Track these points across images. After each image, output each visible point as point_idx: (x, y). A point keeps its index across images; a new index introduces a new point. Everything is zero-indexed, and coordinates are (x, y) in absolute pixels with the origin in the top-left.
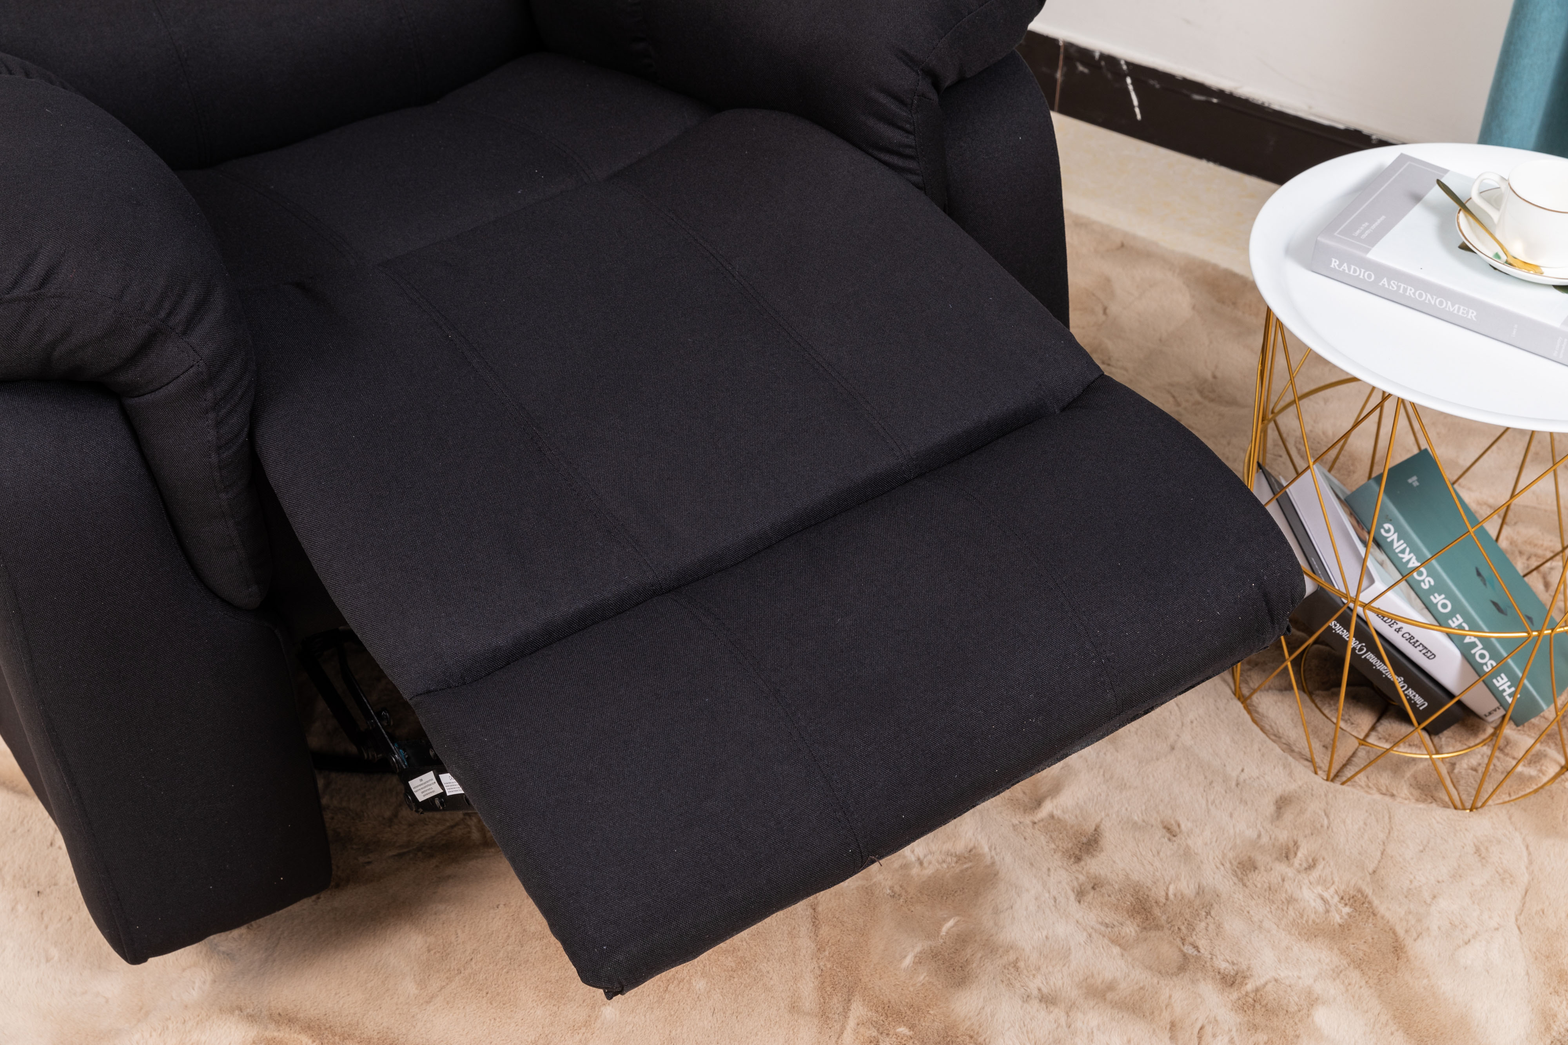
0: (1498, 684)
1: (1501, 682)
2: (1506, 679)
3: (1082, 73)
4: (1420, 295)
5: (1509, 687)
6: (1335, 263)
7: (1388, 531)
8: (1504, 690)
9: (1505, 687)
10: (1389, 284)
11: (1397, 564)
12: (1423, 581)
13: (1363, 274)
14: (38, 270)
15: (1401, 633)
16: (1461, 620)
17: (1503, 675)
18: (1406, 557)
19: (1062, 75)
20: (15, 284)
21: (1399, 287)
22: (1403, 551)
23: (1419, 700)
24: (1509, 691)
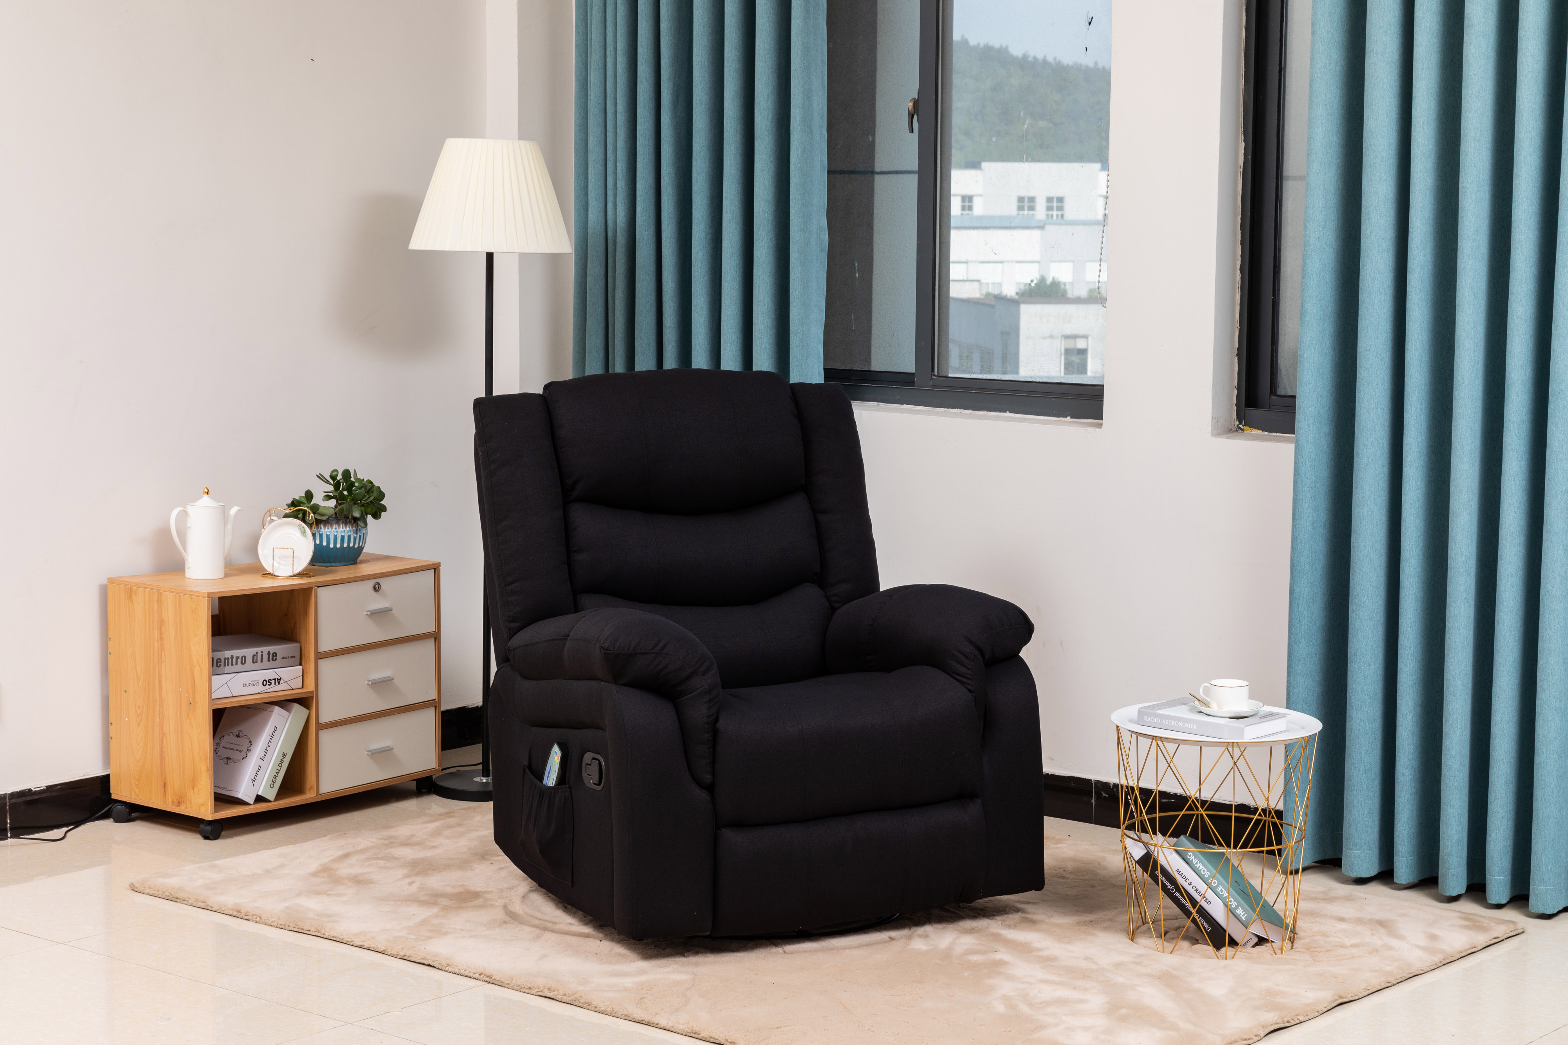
0: (1238, 912)
1: (1239, 910)
2: (1241, 909)
3: (1105, 796)
4: (1177, 724)
5: (1242, 912)
6: (1145, 718)
7: (1190, 856)
8: (1241, 914)
9: (1241, 912)
10: (1166, 722)
11: (1195, 869)
12: (1205, 874)
13: (1156, 720)
14: (661, 645)
15: (1191, 886)
16: (1221, 887)
17: (1239, 907)
18: (1198, 865)
19: (1094, 801)
20: (653, 648)
21: (1169, 722)
22: (1197, 863)
23: (1207, 926)
24: (1242, 914)
